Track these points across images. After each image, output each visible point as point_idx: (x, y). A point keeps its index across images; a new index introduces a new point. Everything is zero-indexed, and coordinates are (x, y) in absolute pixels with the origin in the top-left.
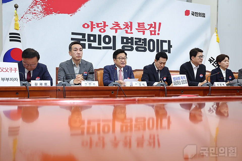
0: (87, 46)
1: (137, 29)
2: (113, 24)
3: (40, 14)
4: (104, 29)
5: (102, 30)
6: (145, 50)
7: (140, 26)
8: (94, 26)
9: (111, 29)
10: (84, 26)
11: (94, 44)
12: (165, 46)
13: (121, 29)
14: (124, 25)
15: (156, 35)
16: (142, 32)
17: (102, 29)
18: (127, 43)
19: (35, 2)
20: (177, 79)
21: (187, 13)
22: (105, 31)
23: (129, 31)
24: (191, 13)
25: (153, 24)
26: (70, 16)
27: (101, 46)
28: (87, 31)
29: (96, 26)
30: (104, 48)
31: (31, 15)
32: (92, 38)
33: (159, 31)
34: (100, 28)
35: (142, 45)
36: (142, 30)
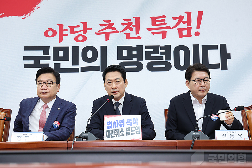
1: (149, 29)
2: (102, 25)
4: (84, 35)
5: (80, 38)
6: (168, 68)
7: (157, 23)
8: (64, 33)
9: (97, 34)
10: (46, 34)
12: (214, 57)
13: (117, 32)
14: (123, 24)
15: (191, 36)
16: (161, 34)
17: (80, 35)
18: (130, 56)
20: (118, 123)
22: (85, 39)
23: (133, 34)
25: (185, 16)
26: (23, 19)
27: (79, 67)
28: (53, 42)
29: (68, 32)
30: (84, 69)
32: (61, 53)
33: (198, 27)
34: (77, 34)
35: (162, 58)
36: (161, 30)
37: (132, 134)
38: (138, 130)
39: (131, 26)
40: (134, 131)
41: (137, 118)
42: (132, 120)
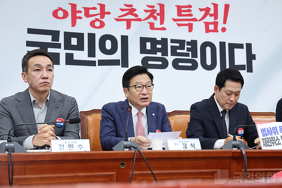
0: (63, 59)
1: (175, 20)
2: (122, 10)
4: (102, 20)
5: (97, 24)
6: (194, 67)
7: (183, 13)
8: (78, 15)
9: (117, 20)
10: (55, 14)
11: (78, 55)
12: (240, 57)
13: (140, 20)
14: (146, 11)
15: (217, 31)
16: (187, 27)
17: (97, 20)
18: (154, 50)
20: (271, 131)
22: (102, 25)
23: (157, 24)
25: (212, 7)
27: (96, 59)
28: (64, 26)
29: (82, 15)
30: (102, 63)
32: (74, 40)
33: (225, 22)
34: (93, 18)
35: (187, 55)
36: (187, 22)
39: (155, 15)
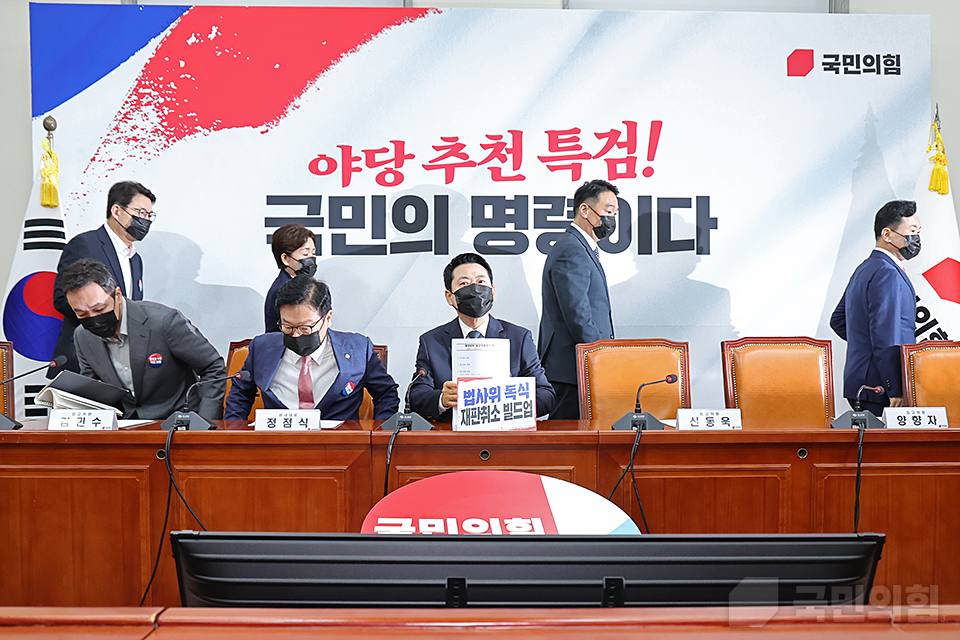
0: (327, 245)
1: (543, 159)
2: (437, 148)
3: (153, 138)
4: (398, 170)
5: (390, 178)
7: (560, 145)
8: (354, 164)
9: (426, 167)
10: (313, 167)
11: (355, 237)
13: (472, 164)
14: (485, 147)
15: (635, 176)
16: (570, 171)
17: (389, 170)
18: (500, 219)
19: (136, 98)
20: (486, 395)
21: (800, 63)
22: (399, 179)
23: (507, 169)
24: (818, 60)
25: (623, 129)
26: (262, 133)
27: (386, 242)
28: (329, 187)
29: (362, 164)
30: (397, 248)
31: (123, 146)
32: (346, 210)
33: (651, 157)
34: (381, 169)
36: (569, 162)
37: (515, 417)
38: (529, 409)
39: (504, 152)
40: (521, 410)
41: (527, 384)
42: (517, 388)
